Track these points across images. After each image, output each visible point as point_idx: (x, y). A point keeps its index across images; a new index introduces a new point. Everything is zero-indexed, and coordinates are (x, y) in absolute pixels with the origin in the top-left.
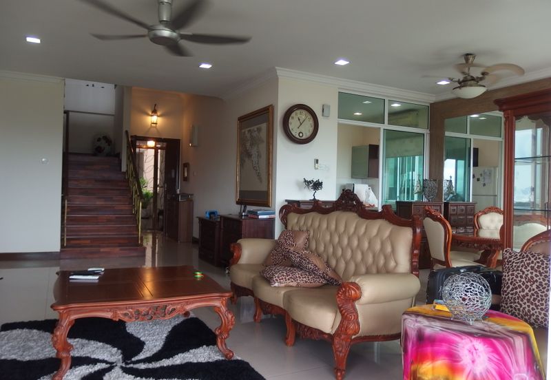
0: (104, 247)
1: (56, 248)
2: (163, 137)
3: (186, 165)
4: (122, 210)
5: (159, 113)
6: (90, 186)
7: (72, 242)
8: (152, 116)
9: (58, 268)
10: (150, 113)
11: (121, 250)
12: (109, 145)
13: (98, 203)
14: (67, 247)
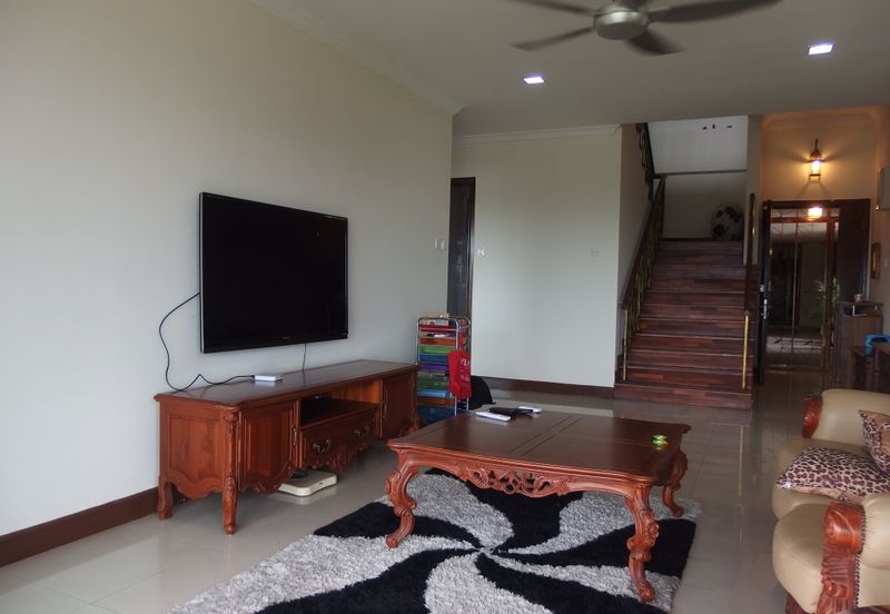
0: (682, 387)
1: (608, 380)
2: (833, 199)
3: (877, 247)
4: (728, 330)
5: (824, 156)
6: (687, 289)
7: (636, 375)
8: (811, 161)
9: (611, 412)
10: (808, 157)
11: (707, 395)
12: (736, 221)
13: (692, 316)
14: (627, 381)
